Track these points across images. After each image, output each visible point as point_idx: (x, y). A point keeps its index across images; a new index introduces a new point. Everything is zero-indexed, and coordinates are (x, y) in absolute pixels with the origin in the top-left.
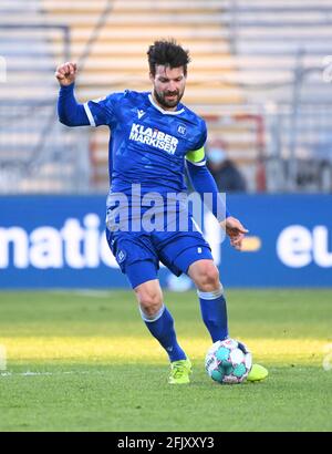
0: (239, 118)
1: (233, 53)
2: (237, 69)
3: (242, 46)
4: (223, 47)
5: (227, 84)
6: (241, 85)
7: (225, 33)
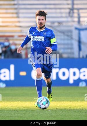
0: (19, 36)
1: (18, 17)
2: (19, 22)
3: (20, 15)
4: (15, 15)
5: (16, 26)
6: (20, 27)
7: (15, 11)
